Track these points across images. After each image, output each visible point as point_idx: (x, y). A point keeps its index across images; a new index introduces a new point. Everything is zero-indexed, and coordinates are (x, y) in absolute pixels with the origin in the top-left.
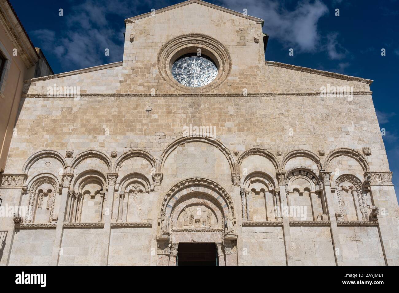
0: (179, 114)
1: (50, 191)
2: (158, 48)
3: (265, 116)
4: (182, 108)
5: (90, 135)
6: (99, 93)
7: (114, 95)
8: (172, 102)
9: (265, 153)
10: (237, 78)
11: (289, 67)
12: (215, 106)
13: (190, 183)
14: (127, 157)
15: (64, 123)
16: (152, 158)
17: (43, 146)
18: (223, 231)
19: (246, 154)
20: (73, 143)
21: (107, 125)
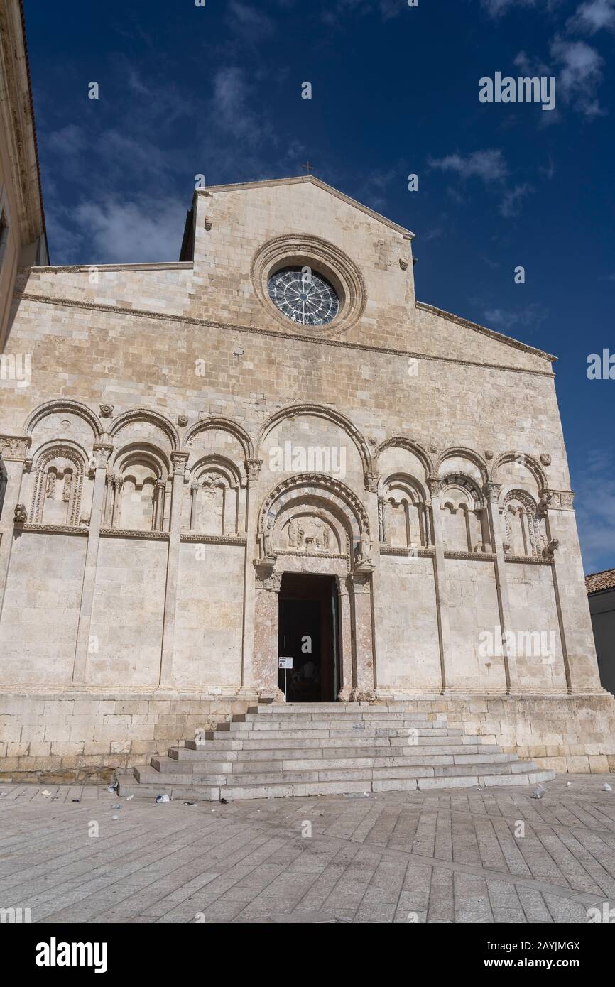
0: (287, 366)
1: (69, 471)
2: (252, 248)
3: (414, 388)
4: (292, 358)
5: (140, 381)
6: (155, 311)
7: (180, 319)
8: (275, 346)
9: (412, 446)
10: (374, 322)
11: (448, 317)
12: (343, 362)
13: (305, 481)
14: (202, 427)
15: (94, 356)
16: (244, 434)
17: (58, 391)
18: (348, 558)
19: (385, 445)
20: (111, 392)
21: (170, 369)
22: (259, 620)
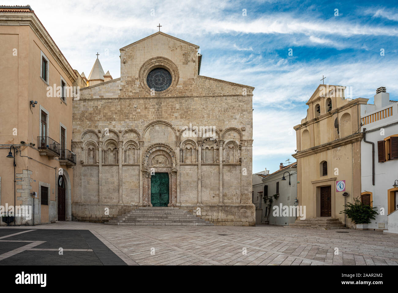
0: (151, 109)
1: (93, 149)
2: (139, 67)
3: (195, 109)
4: (153, 106)
5: (108, 121)
6: (110, 98)
7: (117, 99)
8: (147, 102)
10: (181, 86)
12: (170, 104)
13: (156, 146)
14: (126, 132)
15: (95, 115)
16: (138, 133)
17: (87, 127)
18: (171, 168)
20: (100, 126)
21: (116, 116)
22: (144, 186)
